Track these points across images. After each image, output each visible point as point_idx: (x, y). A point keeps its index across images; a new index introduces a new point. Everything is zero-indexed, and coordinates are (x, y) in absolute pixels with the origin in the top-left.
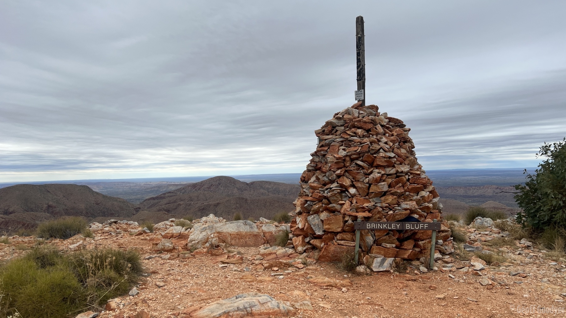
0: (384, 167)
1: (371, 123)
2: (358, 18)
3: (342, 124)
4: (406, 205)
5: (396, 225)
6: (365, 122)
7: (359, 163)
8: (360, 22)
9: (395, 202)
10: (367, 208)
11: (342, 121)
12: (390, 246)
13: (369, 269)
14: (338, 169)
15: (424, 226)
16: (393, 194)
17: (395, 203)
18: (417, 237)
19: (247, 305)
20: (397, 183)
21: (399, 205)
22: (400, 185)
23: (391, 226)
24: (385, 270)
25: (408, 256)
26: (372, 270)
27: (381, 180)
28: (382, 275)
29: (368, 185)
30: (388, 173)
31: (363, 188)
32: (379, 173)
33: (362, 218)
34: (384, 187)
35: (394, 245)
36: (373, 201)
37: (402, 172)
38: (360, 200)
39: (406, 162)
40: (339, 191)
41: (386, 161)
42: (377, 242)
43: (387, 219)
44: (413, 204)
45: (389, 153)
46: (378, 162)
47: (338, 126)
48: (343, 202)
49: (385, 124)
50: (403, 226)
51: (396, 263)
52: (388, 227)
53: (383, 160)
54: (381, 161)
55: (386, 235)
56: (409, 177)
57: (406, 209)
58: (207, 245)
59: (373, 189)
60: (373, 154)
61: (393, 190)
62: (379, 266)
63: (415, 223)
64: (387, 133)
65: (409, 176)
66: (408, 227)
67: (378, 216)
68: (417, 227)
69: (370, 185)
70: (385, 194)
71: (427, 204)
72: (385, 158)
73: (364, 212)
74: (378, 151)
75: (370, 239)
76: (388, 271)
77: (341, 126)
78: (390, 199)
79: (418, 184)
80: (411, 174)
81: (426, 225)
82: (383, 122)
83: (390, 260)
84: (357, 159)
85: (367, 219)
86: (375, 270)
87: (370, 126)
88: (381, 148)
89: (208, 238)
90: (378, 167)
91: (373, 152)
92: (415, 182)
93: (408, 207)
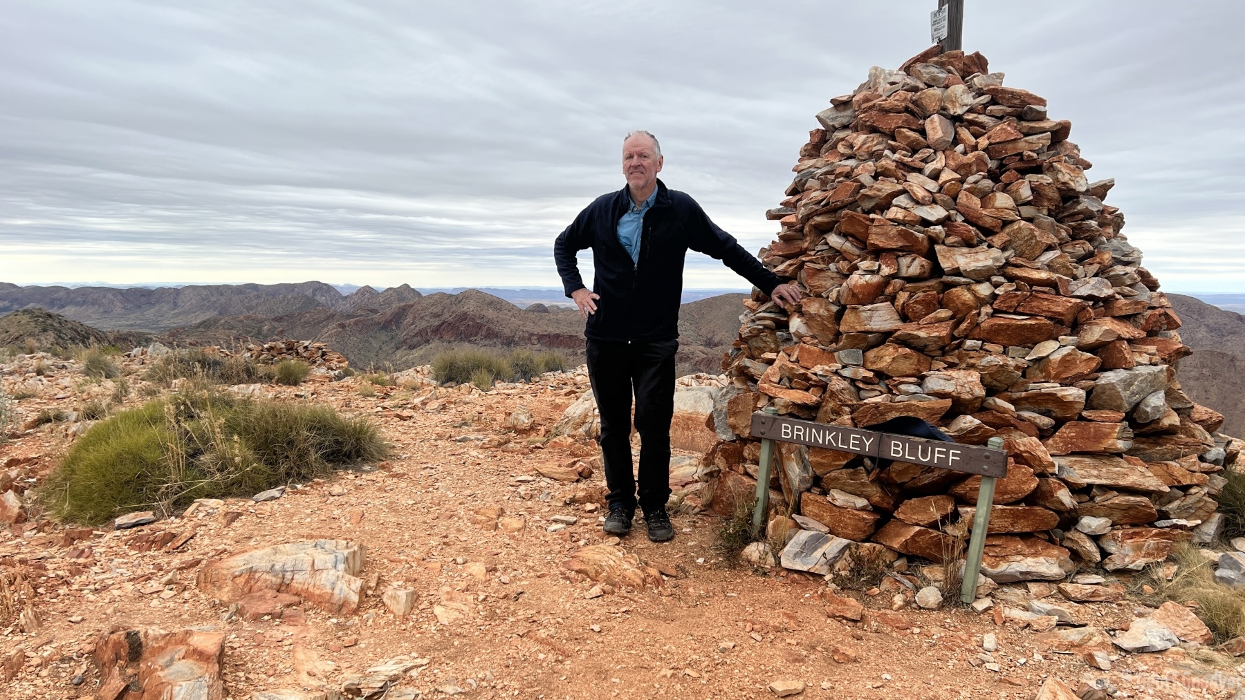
0: (893, 254)
1: (907, 110)
3: (845, 121)
4: (942, 382)
5: (861, 440)
6: (885, 111)
7: (834, 240)
9: (904, 367)
10: (814, 378)
11: (849, 112)
12: (847, 501)
13: (775, 557)
14: (787, 257)
15: (947, 454)
16: (904, 342)
17: (909, 372)
20: (930, 306)
21: (921, 379)
22: (943, 313)
23: (845, 441)
24: (805, 569)
25: (905, 545)
26: (778, 563)
27: (876, 293)
29: (834, 309)
30: (904, 273)
31: (820, 316)
32: (872, 272)
33: (786, 406)
34: (881, 317)
36: (840, 360)
37: (957, 272)
38: (809, 352)
39: (997, 240)
40: (768, 322)
42: (818, 483)
43: (852, 419)
44: (970, 379)
45: (926, 208)
46: (874, 236)
48: (771, 356)
49: (959, 111)
50: (882, 445)
51: (858, 560)
52: (837, 444)
53: (894, 231)
54: (885, 234)
55: (846, 467)
56: (997, 292)
57: (941, 395)
59: (850, 323)
60: (869, 212)
61: (910, 329)
62: (796, 555)
63: (921, 443)
64: (962, 141)
65: (997, 285)
66: (896, 452)
67: (831, 405)
68: (924, 454)
69: (843, 309)
70: (884, 337)
72: (902, 223)
73: (807, 390)
74: (884, 205)
76: (821, 576)
77: (845, 127)
78: (887, 356)
79: (1032, 316)
80: (1011, 279)
81: (954, 455)
82: (954, 106)
83: (837, 543)
84: (828, 228)
86: (785, 563)
88: (904, 192)
90: (877, 253)
91: (868, 205)
92: (1020, 309)
93: (949, 388)
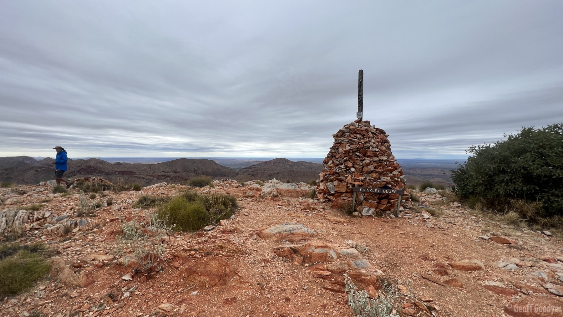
0: (372, 157)
1: (365, 131)
2: (360, 71)
5: (377, 190)
6: (362, 131)
7: (358, 154)
8: (361, 73)
9: (377, 177)
10: (361, 180)
11: (349, 129)
12: (373, 202)
13: (360, 214)
15: (394, 191)
16: (376, 172)
18: (390, 197)
19: (291, 229)
20: (379, 166)
21: (380, 179)
22: (381, 167)
23: (374, 191)
24: (369, 215)
25: (384, 208)
26: (362, 215)
27: (370, 164)
28: (368, 218)
29: (362, 167)
30: (374, 160)
31: (359, 168)
32: (369, 160)
33: (357, 185)
34: (371, 168)
35: (376, 202)
36: (365, 176)
37: (383, 160)
38: (357, 175)
39: (386, 154)
40: (345, 169)
41: (373, 153)
42: (366, 199)
43: (372, 187)
44: (388, 178)
45: (375, 149)
46: (369, 154)
47: (346, 132)
48: (347, 176)
49: (374, 132)
50: (382, 191)
51: (376, 212)
52: (372, 191)
53: (372, 152)
55: (371, 195)
57: (384, 181)
58: (271, 195)
59: (365, 169)
60: (366, 149)
61: (377, 170)
62: (366, 213)
63: (389, 190)
64: (375, 137)
65: (387, 162)
66: (385, 192)
67: (367, 184)
68: (390, 192)
69: (363, 167)
70: (372, 172)
71: (396, 179)
72: (372, 151)
73: (359, 182)
74: (369, 148)
75: (362, 197)
76: (372, 216)
77: (348, 132)
78: (375, 175)
79: (392, 167)
82: (372, 131)
83: (373, 210)
84: (356, 151)
85: (360, 186)
87: (365, 133)
88: (371, 146)
89: (272, 192)
90: (368, 156)
92: (390, 166)
93: (385, 180)
